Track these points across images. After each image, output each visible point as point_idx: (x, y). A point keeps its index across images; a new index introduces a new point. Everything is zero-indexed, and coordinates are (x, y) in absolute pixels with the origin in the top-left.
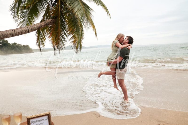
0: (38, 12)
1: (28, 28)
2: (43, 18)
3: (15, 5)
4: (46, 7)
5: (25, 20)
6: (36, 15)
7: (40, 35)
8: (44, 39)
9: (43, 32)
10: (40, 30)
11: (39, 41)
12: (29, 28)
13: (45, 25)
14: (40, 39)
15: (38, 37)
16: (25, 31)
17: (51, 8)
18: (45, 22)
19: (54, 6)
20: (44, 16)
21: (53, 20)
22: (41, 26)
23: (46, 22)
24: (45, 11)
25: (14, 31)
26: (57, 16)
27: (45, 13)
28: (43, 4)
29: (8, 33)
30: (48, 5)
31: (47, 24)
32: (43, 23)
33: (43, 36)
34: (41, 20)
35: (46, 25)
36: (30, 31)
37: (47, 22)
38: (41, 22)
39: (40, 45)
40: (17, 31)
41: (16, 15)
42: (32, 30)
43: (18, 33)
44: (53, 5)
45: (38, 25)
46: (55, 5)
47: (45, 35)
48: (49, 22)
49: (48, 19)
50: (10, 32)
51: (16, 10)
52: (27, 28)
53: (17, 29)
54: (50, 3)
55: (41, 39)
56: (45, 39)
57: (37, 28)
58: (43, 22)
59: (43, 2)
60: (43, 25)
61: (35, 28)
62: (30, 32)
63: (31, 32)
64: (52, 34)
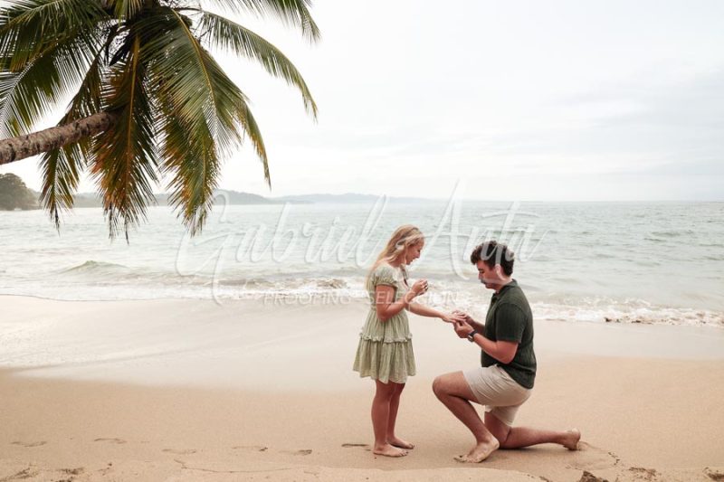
0: (57, 80)
1: (10, 145)
2: (74, 107)
4: (88, 68)
5: (7, 107)
6: (49, 92)
7: (58, 165)
8: (72, 177)
9: (68, 154)
10: (54, 150)
11: (51, 186)
12: (15, 147)
13: (77, 135)
14: (56, 179)
15: (47, 173)
17: (105, 70)
18: (78, 124)
19: (118, 62)
20: (77, 100)
21: (107, 117)
22: (62, 139)
24: (84, 76)
26: (124, 107)
27: (83, 89)
28: (76, 55)
30: (94, 58)
31: (84, 132)
32: (71, 127)
33: (69, 171)
34: (63, 115)
35: (81, 135)
36: (18, 156)
37: (83, 124)
38: (63, 122)
39: (54, 202)
42: (26, 153)
44: (116, 58)
45: (51, 136)
46: (123, 61)
47: (77, 166)
48: (91, 123)
49: (93, 113)
52: (7, 146)
54: (103, 54)
55: (61, 180)
56: (78, 179)
57: (46, 146)
58: (71, 125)
59: (76, 48)
60: (68, 133)
61: (38, 146)
62: (19, 159)
63: (22, 158)
64: (102, 164)
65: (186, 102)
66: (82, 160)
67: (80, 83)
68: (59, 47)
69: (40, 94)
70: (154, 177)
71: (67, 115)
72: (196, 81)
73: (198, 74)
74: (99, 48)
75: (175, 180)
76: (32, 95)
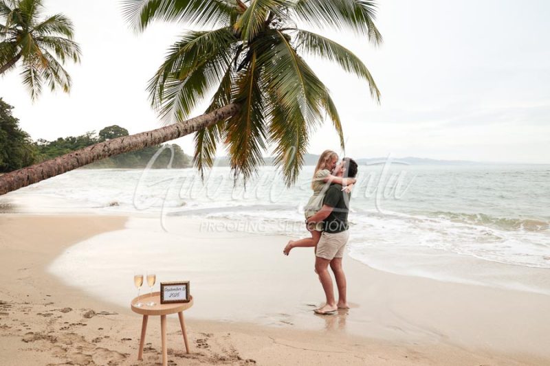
0: (205, 84)
1: (178, 128)
2: (214, 101)
3: (158, 78)
4: (224, 74)
5: (176, 102)
6: (200, 92)
7: (204, 139)
8: (212, 147)
9: (210, 132)
10: (202, 130)
11: (199, 155)
12: (180, 129)
13: (216, 119)
14: (203, 149)
15: (198, 144)
16: (172, 134)
17: (234, 75)
19: (243, 69)
20: (216, 96)
21: (235, 107)
22: (207, 122)
23: (218, 112)
24: (221, 80)
25: (149, 135)
26: (245, 100)
27: (220, 89)
28: (217, 69)
29: (139, 139)
30: (227, 68)
31: (220, 117)
32: (213, 114)
33: (210, 143)
34: (208, 107)
35: (218, 119)
36: (181, 134)
37: (220, 112)
38: (208, 111)
39: (201, 163)
40: (156, 135)
41: (157, 100)
42: (186, 132)
43: (157, 140)
44: (241, 67)
45: (200, 121)
46: (245, 68)
47: (215, 140)
48: (225, 111)
49: (226, 104)
50: (142, 137)
51: (158, 88)
52: (176, 128)
53: (156, 130)
54: (233, 64)
55: (206, 149)
56: (215, 148)
57: (198, 127)
58: (213, 113)
59: (217, 62)
60: (210, 118)
61: (193, 128)
62: (182, 136)
63: (184, 135)
64: (231, 138)
65: (286, 94)
66: (219, 135)
67: (219, 84)
68: (206, 63)
69: (195, 93)
70: (263, 146)
71: (210, 106)
72: (293, 80)
73: (294, 74)
74: (231, 60)
75: (278, 148)
76: (190, 94)
